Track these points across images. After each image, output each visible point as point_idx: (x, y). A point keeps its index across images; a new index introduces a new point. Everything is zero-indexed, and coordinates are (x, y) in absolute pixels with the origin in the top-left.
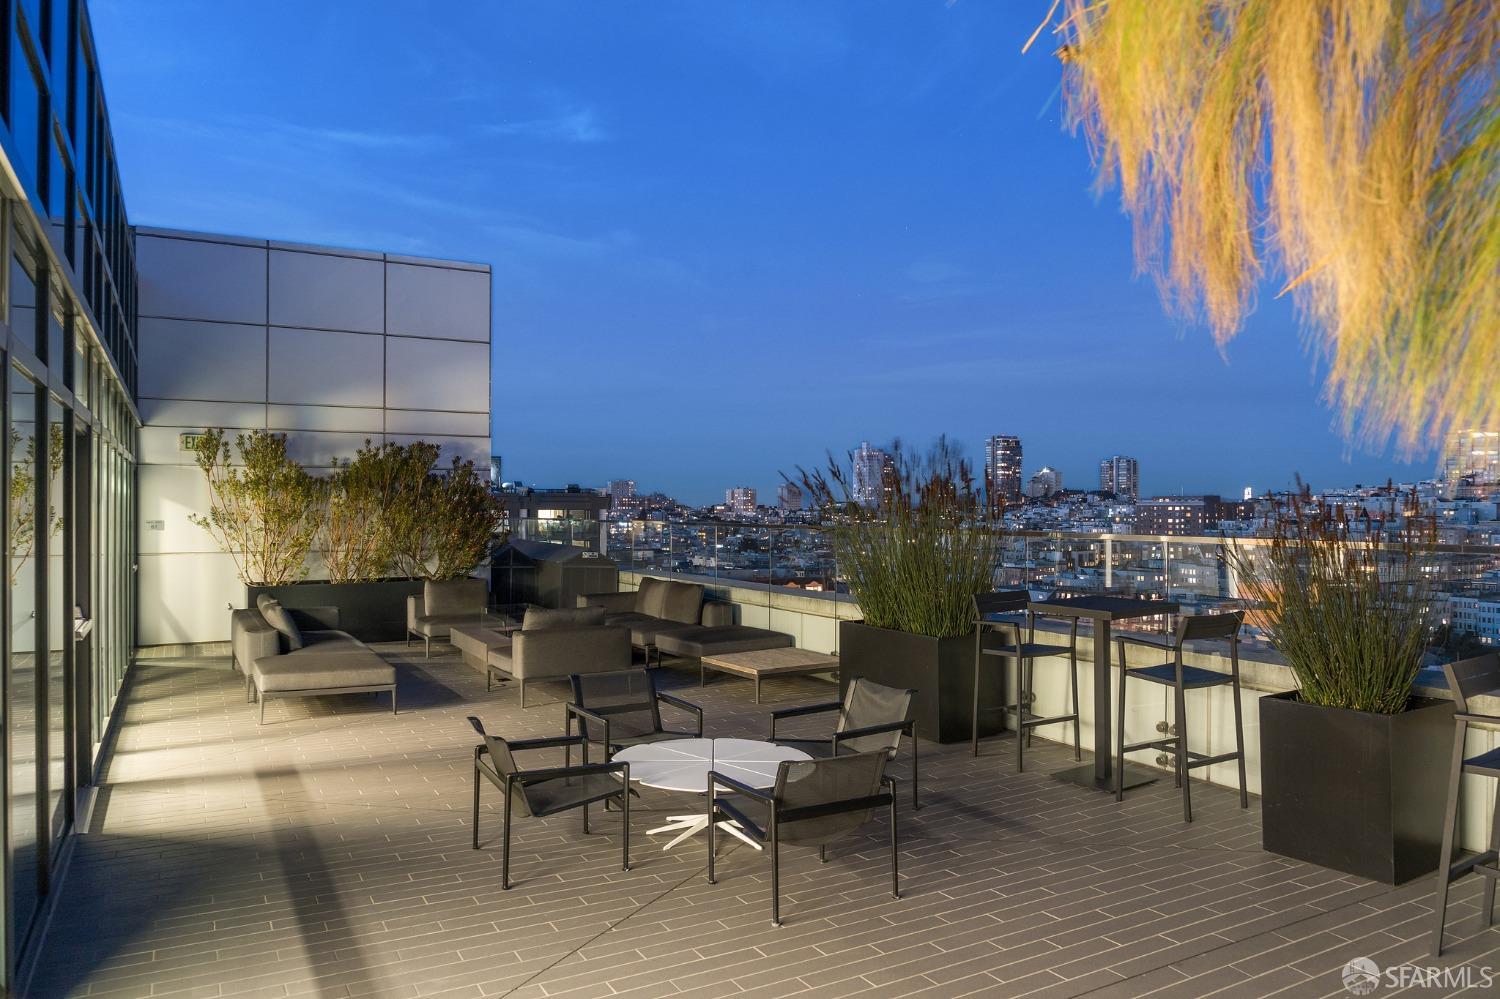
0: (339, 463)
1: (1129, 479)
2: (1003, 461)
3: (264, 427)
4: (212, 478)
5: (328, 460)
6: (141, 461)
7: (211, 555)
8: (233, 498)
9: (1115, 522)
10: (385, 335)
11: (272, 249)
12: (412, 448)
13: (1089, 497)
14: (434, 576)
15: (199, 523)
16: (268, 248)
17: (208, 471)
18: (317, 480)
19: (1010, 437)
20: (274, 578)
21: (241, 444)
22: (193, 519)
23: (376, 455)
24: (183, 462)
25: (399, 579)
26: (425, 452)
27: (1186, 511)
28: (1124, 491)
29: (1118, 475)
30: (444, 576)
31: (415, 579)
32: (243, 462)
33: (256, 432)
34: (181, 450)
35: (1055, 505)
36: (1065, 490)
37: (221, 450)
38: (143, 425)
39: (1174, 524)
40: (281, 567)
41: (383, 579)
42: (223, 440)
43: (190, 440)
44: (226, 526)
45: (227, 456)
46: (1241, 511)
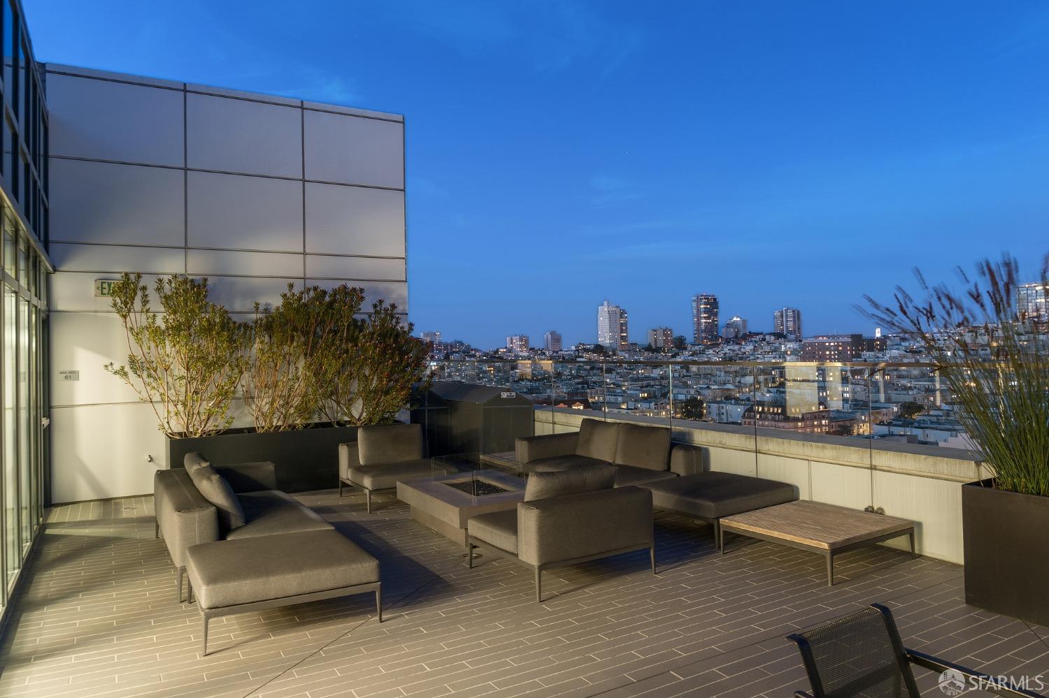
0: (261, 308)
1: (794, 323)
2: (705, 312)
3: (183, 272)
4: (129, 325)
5: (249, 305)
6: (53, 308)
7: (130, 405)
8: (153, 345)
9: (787, 354)
10: (304, 181)
11: (189, 92)
12: (335, 292)
13: (767, 337)
14: (359, 419)
15: (116, 373)
16: (185, 91)
17: (125, 317)
18: (240, 325)
19: (709, 296)
20: (197, 429)
21: (159, 289)
22: (110, 368)
23: (300, 299)
24: (98, 309)
25: (324, 425)
26: (349, 296)
27: (838, 346)
28: (791, 332)
29: (787, 321)
30: (370, 420)
31: (338, 423)
32: (163, 309)
33: (175, 277)
34: (96, 296)
35: (743, 343)
36: (750, 332)
37: (140, 293)
38: (55, 270)
39: (830, 355)
40: (204, 417)
41: (309, 424)
42: (141, 284)
43: (105, 285)
44: (145, 374)
45: (145, 302)
46: (877, 345)
